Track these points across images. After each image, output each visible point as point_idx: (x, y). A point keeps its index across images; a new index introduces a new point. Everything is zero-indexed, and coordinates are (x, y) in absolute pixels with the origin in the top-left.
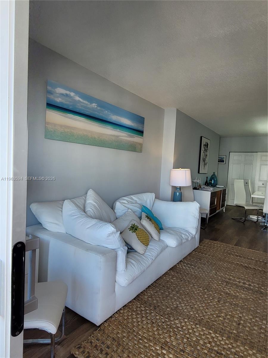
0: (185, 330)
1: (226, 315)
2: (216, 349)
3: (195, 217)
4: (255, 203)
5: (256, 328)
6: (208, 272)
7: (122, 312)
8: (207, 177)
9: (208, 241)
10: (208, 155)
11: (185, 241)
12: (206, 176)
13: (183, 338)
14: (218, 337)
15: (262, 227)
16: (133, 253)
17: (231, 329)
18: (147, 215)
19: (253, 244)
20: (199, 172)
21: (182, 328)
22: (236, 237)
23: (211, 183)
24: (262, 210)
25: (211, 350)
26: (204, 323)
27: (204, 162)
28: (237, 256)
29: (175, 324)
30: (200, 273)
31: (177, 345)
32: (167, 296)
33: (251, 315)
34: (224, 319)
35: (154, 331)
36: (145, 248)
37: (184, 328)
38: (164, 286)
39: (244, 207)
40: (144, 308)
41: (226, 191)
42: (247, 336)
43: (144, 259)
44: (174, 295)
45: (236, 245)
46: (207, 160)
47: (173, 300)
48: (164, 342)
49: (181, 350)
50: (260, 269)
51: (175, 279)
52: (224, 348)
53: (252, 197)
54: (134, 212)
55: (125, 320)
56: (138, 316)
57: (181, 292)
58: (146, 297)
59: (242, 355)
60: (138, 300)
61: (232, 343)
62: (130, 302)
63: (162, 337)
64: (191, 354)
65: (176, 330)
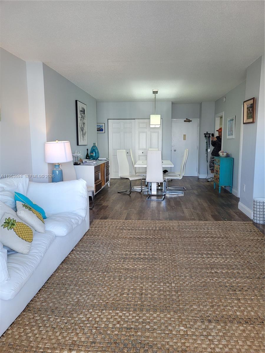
0: (92, 320)
1: (129, 290)
2: (125, 326)
3: (83, 197)
4: (138, 173)
5: (156, 292)
6: (104, 254)
7: (10, 332)
8: (87, 150)
9: (98, 221)
10: (86, 123)
11: (76, 225)
12: (87, 147)
13: (91, 330)
14: (125, 314)
15: (147, 196)
16: (13, 255)
17: (135, 302)
18: (24, 204)
19: (141, 215)
20: (78, 144)
21: (88, 320)
22: (125, 211)
23: (92, 156)
24: (145, 179)
25: (120, 329)
26: (110, 306)
27: (83, 132)
28: (129, 230)
29: (80, 319)
30: (96, 257)
31: (86, 340)
32: (64, 294)
33: (151, 282)
34: (128, 294)
35: (57, 337)
36: (29, 245)
37: (91, 319)
38: (58, 284)
39: (128, 179)
40: (39, 316)
41: (109, 164)
42: (150, 302)
43: (29, 258)
44: (72, 290)
45: (126, 219)
46: (86, 129)
47: (72, 296)
48: (72, 343)
49: (92, 343)
50: (151, 237)
51: (70, 272)
52: (132, 322)
53: (135, 167)
54: (4, 203)
55: (17, 339)
56: (33, 329)
57: (79, 283)
58: (38, 303)
59: (149, 321)
60: (29, 310)
61: (138, 314)
62: (19, 316)
63: (67, 339)
64: (103, 341)
65: (82, 325)
